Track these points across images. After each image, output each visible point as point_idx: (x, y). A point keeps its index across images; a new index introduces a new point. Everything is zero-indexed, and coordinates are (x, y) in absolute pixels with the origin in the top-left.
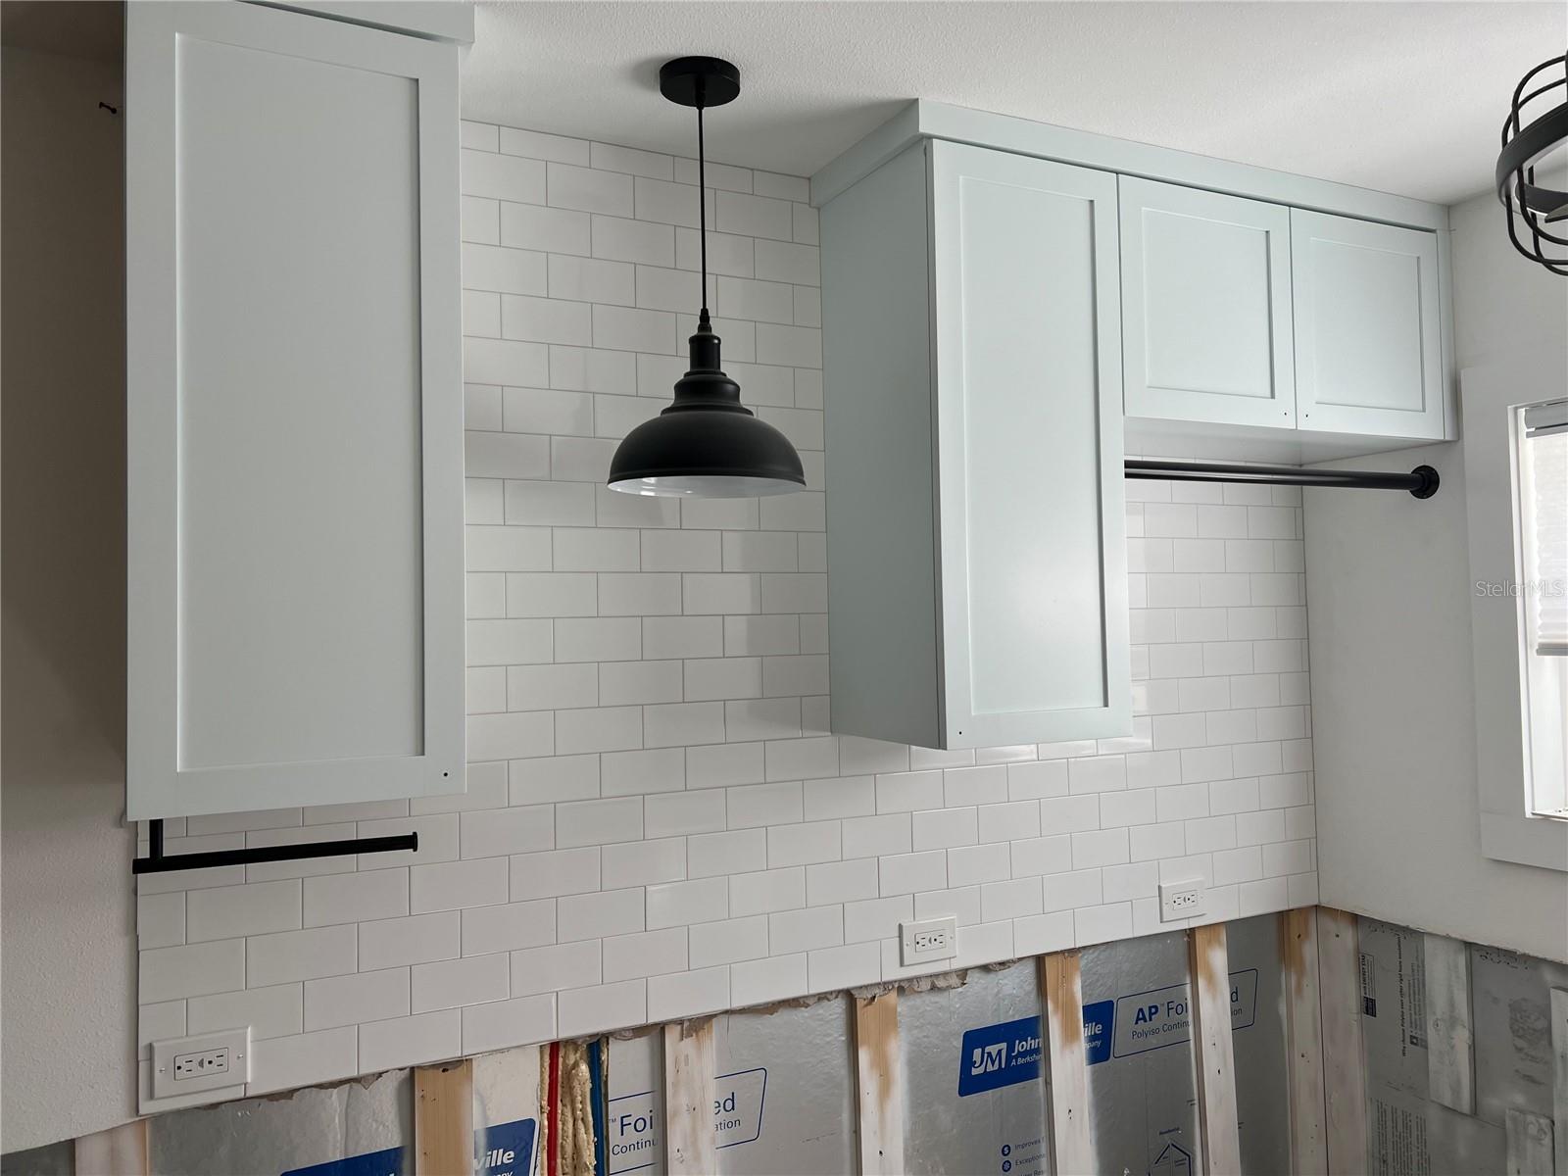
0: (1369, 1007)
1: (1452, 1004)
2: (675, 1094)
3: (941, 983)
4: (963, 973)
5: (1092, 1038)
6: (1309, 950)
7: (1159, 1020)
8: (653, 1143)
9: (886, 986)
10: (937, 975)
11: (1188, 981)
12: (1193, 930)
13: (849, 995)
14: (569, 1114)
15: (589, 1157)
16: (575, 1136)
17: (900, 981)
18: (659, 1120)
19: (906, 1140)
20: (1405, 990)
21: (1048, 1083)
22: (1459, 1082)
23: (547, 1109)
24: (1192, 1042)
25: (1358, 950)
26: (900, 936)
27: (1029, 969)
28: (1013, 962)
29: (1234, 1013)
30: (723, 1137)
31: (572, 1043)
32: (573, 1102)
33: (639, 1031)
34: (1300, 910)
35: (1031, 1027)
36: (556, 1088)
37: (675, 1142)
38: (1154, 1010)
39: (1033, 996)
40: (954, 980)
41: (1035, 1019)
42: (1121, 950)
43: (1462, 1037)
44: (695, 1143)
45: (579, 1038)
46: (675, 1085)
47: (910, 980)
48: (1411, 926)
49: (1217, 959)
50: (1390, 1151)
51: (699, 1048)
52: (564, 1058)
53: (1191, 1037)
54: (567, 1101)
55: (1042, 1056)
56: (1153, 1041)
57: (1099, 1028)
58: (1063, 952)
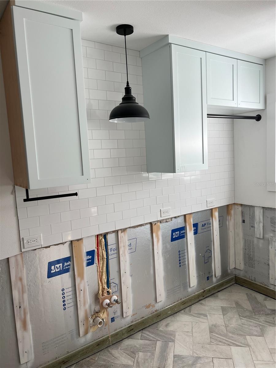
0: (244, 221)
1: (260, 219)
2: (121, 244)
3: (167, 220)
4: (172, 218)
5: (194, 230)
6: (232, 212)
7: (206, 226)
8: (117, 253)
9: (158, 221)
10: (167, 219)
11: (211, 219)
12: (212, 209)
13: (151, 223)
14: (101, 248)
15: (105, 256)
16: (102, 253)
17: (160, 220)
18: (118, 249)
19: (162, 250)
20: (251, 217)
21: (187, 239)
22: (260, 233)
23: (97, 248)
24: (212, 230)
25: (242, 211)
26: (161, 212)
27: (183, 217)
28: (181, 216)
29: (219, 224)
30: (129, 251)
31: (101, 235)
32: (101, 246)
33: (113, 232)
34: (231, 204)
35: (183, 228)
36: (98, 244)
37: (121, 252)
38: (205, 224)
39: (184, 223)
40: (170, 220)
41: (184, 227)
42: (199, 213)
43: (261, 225)
44: (124, 253)
45: (102, 233)
46: (121, 242)
47: (162, 220)
48: (253, 205)
49: (216, 214)
50: (247, 247)
51: (125, 234)
52: (99, 238)
53: (212, 229)
54: (100, 246)
55: (185, 234)
56: (205, 230)
57: (195, 228)
58: (189, 214)
